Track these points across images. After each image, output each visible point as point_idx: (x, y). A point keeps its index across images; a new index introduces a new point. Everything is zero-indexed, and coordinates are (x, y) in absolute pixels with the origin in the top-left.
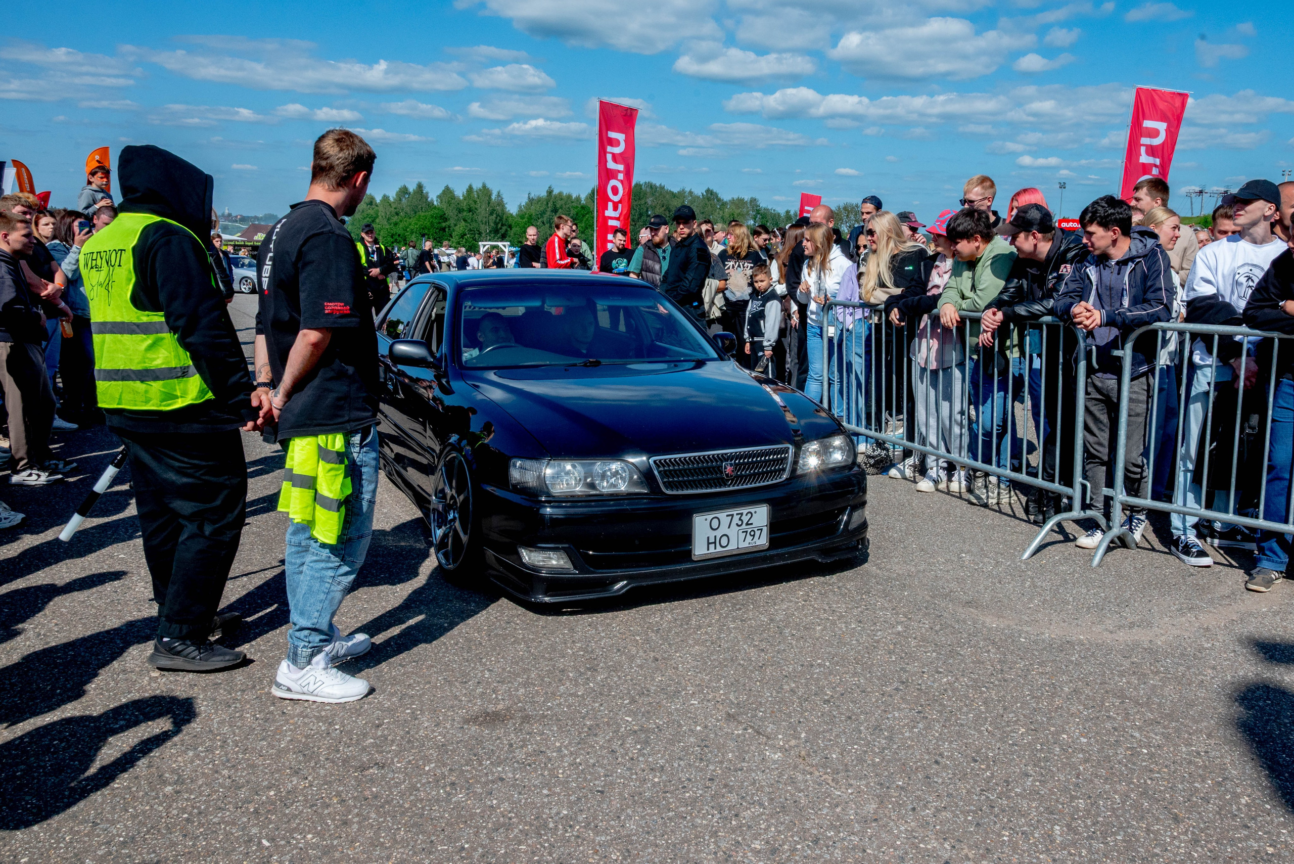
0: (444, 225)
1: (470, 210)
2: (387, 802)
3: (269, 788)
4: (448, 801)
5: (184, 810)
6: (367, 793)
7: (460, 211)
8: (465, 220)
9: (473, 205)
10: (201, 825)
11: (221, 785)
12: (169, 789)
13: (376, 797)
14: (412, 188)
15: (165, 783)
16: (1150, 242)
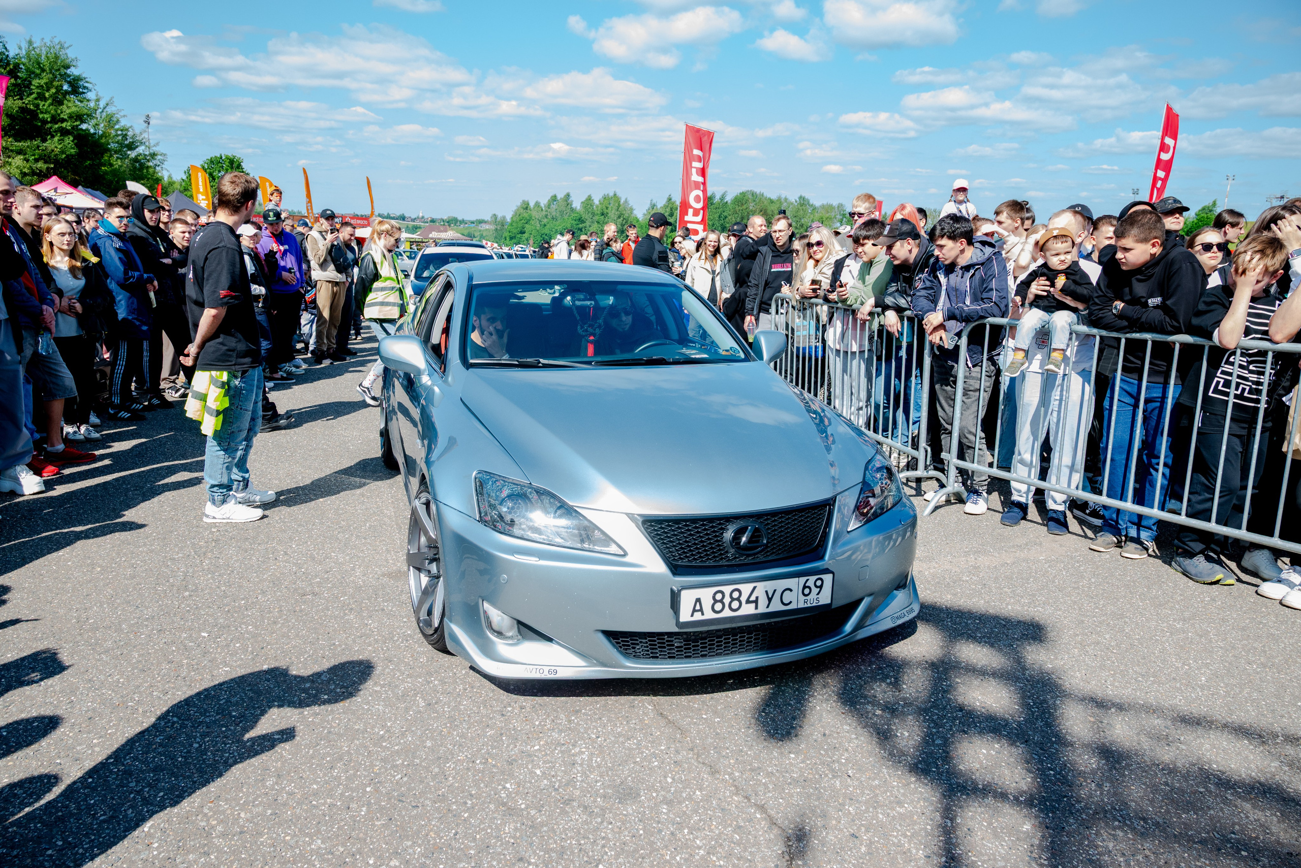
0: (581, 226)
1: (603, 214)
2: (306, 615)
3: (243, 599)
4: (342, 618)
5: (188, 605)
6: (298, 609)
7: (594, 214)
8: (598, 222)
9: (605, 211)
10: (194, 614)
11: (217, 595)
12: (187, 594)
13: (301, 611)
14: (560, 196)
15: (186, 589)
16: (988, 250)
